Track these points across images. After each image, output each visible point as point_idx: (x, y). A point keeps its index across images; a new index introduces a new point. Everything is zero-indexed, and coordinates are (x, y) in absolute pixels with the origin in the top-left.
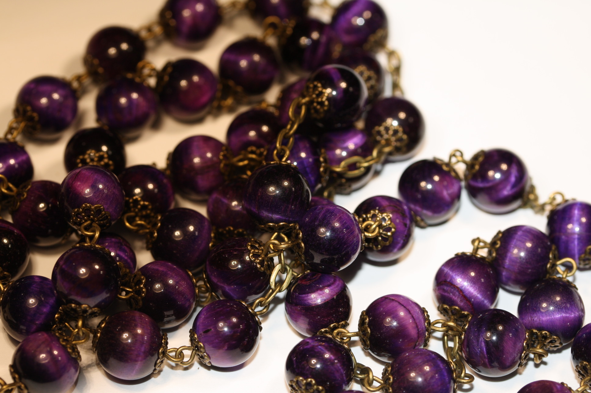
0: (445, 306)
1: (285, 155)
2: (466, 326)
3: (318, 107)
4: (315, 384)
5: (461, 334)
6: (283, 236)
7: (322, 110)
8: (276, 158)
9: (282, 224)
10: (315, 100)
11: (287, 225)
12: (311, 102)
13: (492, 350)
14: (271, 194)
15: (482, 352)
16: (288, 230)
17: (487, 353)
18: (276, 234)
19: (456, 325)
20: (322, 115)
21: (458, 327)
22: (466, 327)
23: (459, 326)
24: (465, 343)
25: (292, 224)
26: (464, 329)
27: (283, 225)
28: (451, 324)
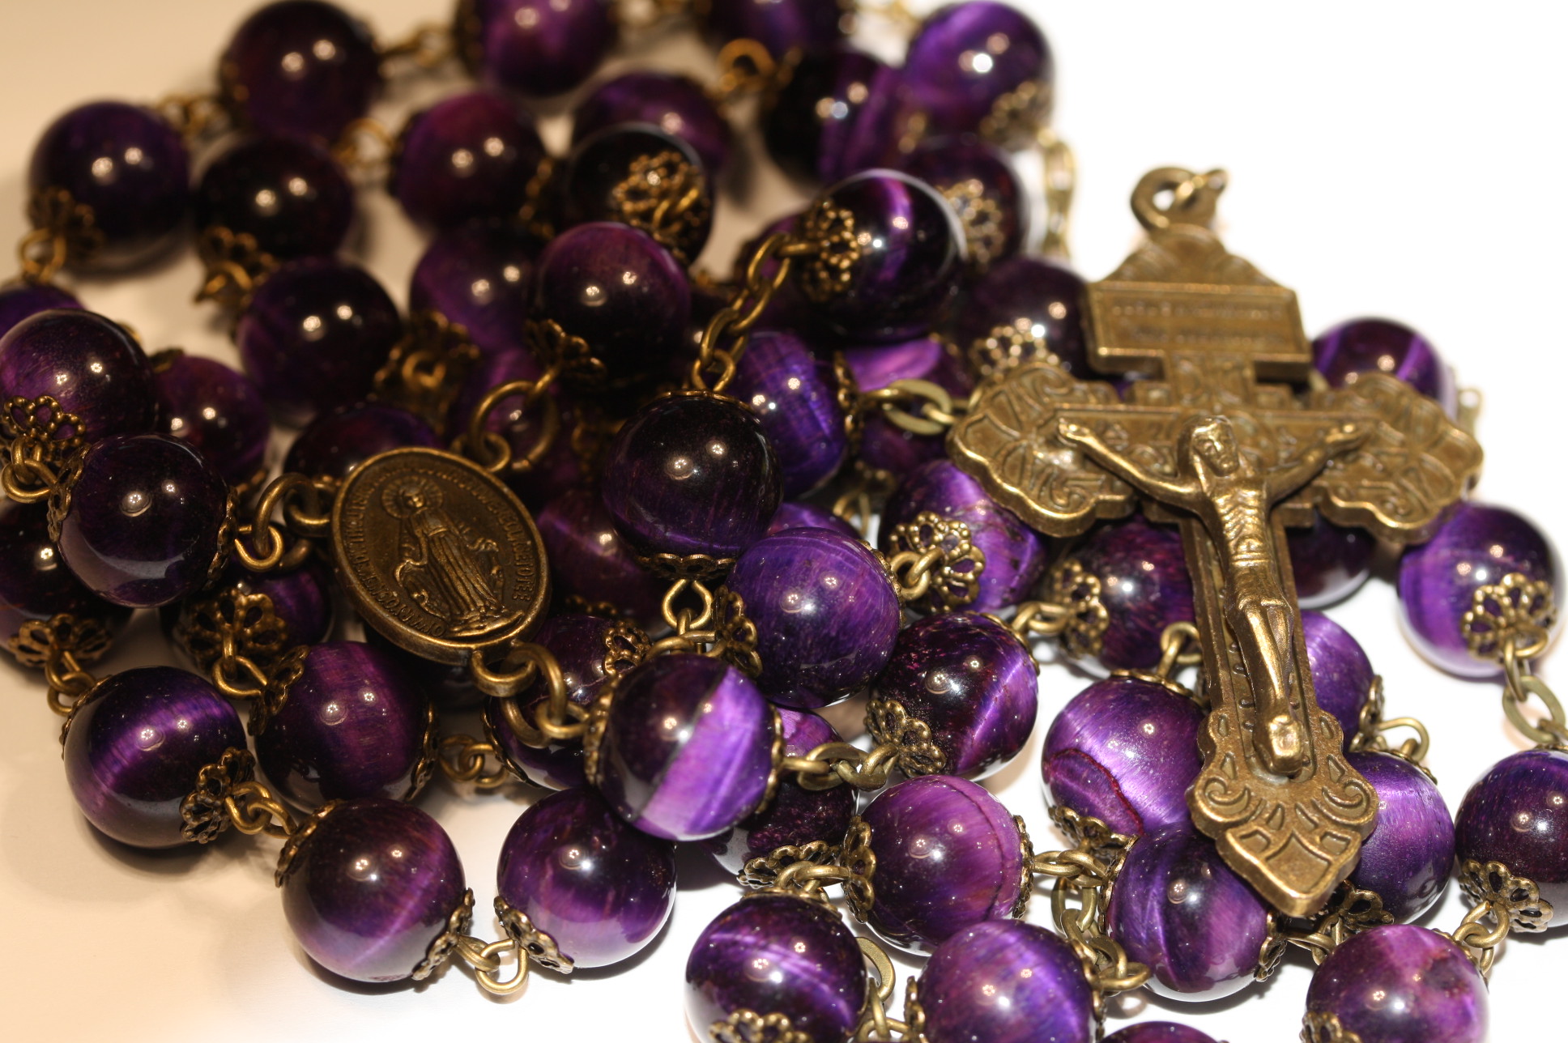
0: (1070, 813)
1: (724, 375)
2: (1117, 865)
3: (824, 275)
4: (788, 1029)
5: (1105, 887)
6: (701, 588)
7: (827, 287)
8: (698, 380)
9: (695, 557)
10: (824, 255)
11: (709, 561)
12: (813, 256)
13: (1179, 933)
14: (677, 478)
15: (1152, 937)
16: (712, 573)
17: (1168, 940)
18: (682, 581)
19: (1094, 862)
20: (823, 298)
21: (1099, 867)
22: (1119, 867)
23: (1103, 865)
24: (1113, 911)
25: (724, 560)
26: (1113, 873)
27: (699, 560)
28: (1083, 858)
